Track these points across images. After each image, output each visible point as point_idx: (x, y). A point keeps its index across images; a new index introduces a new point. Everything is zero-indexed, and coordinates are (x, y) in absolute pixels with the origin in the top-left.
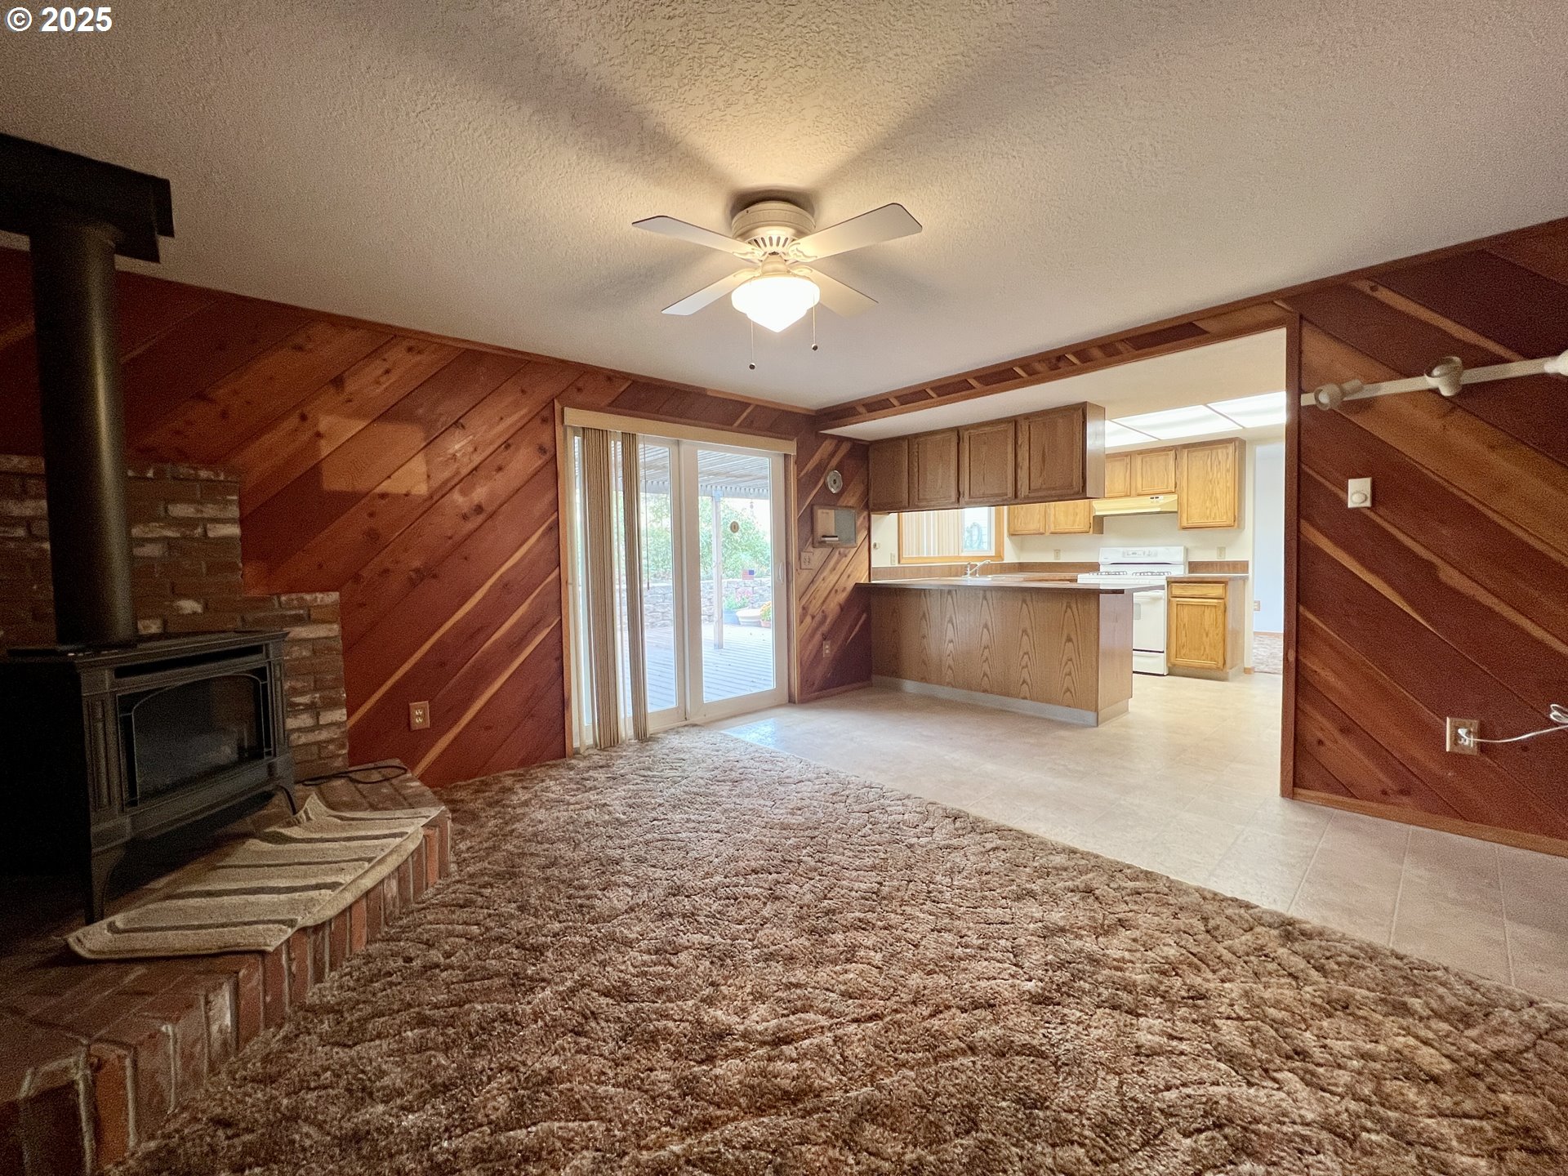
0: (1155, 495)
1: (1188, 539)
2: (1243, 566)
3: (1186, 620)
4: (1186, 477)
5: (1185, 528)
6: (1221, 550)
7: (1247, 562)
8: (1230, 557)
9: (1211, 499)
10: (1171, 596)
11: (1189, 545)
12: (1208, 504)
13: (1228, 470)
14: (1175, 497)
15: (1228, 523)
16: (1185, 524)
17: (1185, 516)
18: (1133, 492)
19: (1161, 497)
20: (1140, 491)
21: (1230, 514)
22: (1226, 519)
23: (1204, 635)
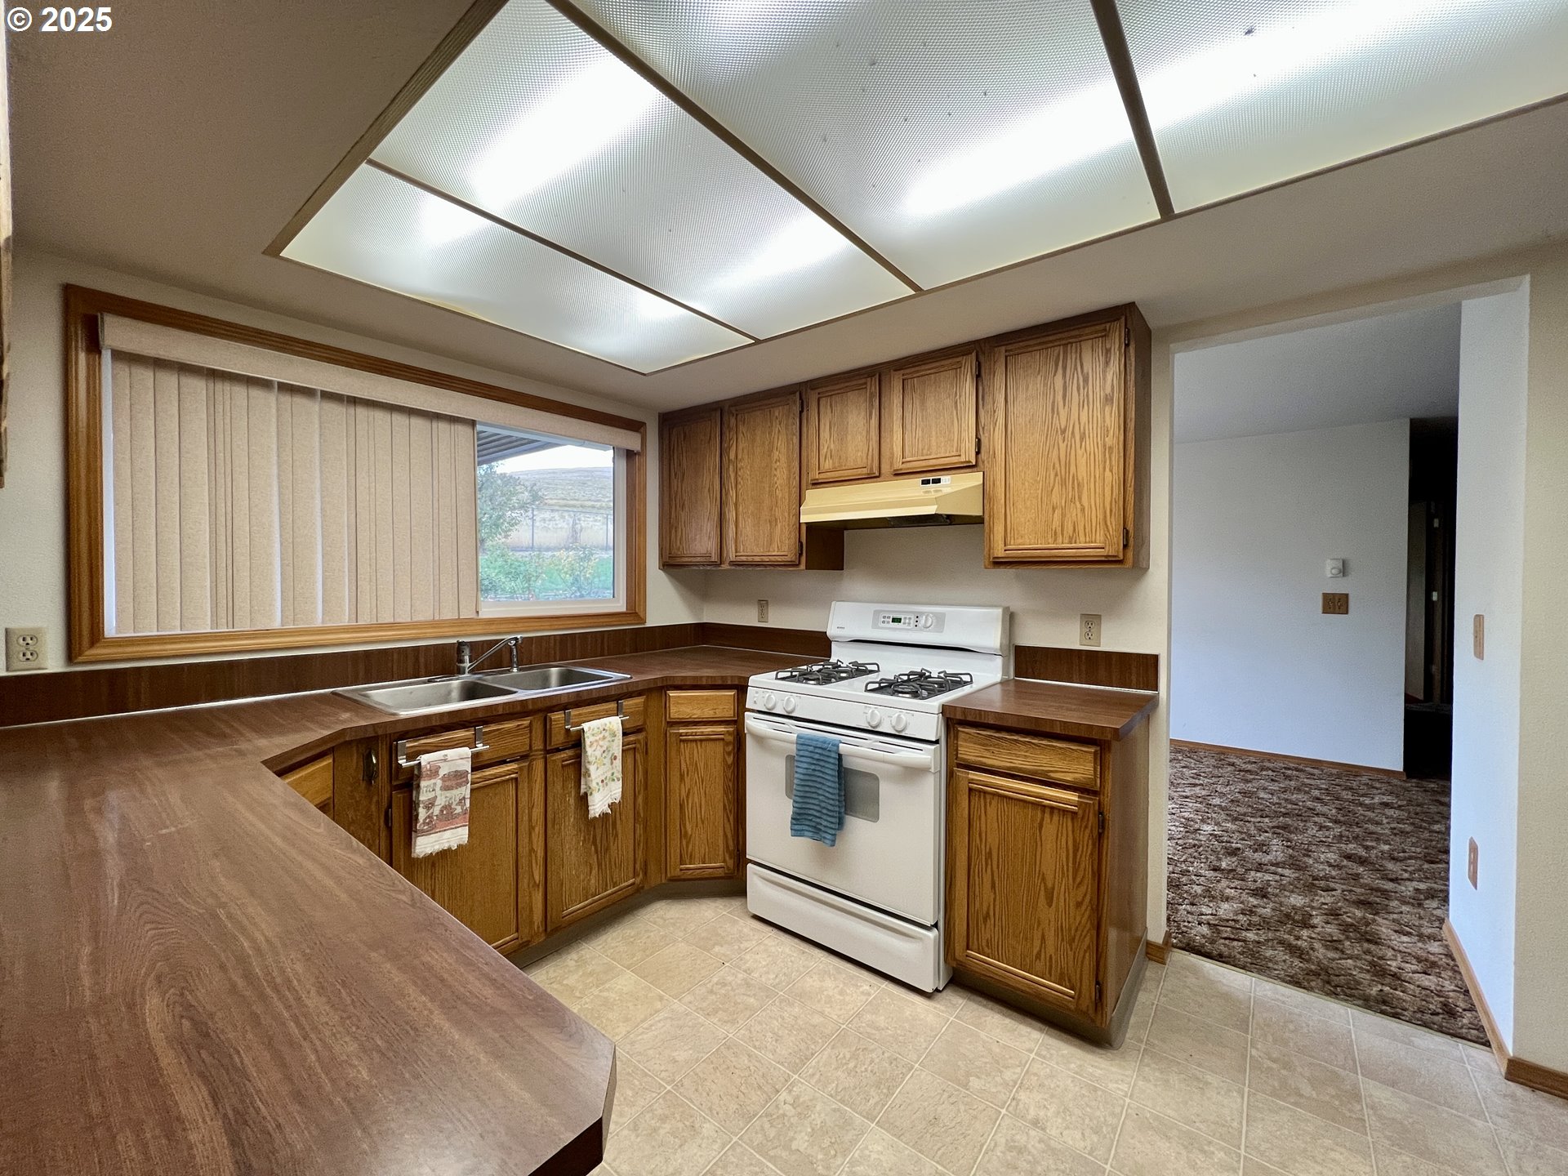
0: (930, 475)
1: (1011, 589)
2: (1143, 669)
3: (993, 840)
4: (1001, 421)
5: (998, 563)
6: (1091, 621)
7: (1156, 658)
8: (1115, 639)
9: (1064, 483)
10: (955, 766)
11: (1016, 605)
12: (1055, 498)
13: (1108, 400)
14: (974, 479)
15: (1110, 551)
16: (999, 552)
17: (999, 530)
18: (885, 468)
19: (946, 479)
20: (898, 465)
21: (1115, 525)
22: (1099, 538)
23: (1042, 900)
